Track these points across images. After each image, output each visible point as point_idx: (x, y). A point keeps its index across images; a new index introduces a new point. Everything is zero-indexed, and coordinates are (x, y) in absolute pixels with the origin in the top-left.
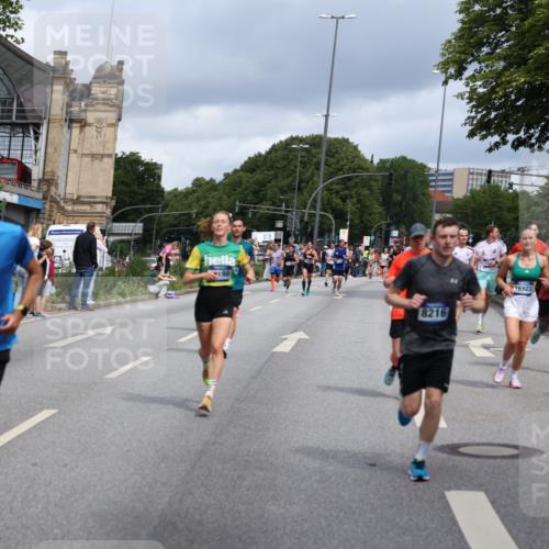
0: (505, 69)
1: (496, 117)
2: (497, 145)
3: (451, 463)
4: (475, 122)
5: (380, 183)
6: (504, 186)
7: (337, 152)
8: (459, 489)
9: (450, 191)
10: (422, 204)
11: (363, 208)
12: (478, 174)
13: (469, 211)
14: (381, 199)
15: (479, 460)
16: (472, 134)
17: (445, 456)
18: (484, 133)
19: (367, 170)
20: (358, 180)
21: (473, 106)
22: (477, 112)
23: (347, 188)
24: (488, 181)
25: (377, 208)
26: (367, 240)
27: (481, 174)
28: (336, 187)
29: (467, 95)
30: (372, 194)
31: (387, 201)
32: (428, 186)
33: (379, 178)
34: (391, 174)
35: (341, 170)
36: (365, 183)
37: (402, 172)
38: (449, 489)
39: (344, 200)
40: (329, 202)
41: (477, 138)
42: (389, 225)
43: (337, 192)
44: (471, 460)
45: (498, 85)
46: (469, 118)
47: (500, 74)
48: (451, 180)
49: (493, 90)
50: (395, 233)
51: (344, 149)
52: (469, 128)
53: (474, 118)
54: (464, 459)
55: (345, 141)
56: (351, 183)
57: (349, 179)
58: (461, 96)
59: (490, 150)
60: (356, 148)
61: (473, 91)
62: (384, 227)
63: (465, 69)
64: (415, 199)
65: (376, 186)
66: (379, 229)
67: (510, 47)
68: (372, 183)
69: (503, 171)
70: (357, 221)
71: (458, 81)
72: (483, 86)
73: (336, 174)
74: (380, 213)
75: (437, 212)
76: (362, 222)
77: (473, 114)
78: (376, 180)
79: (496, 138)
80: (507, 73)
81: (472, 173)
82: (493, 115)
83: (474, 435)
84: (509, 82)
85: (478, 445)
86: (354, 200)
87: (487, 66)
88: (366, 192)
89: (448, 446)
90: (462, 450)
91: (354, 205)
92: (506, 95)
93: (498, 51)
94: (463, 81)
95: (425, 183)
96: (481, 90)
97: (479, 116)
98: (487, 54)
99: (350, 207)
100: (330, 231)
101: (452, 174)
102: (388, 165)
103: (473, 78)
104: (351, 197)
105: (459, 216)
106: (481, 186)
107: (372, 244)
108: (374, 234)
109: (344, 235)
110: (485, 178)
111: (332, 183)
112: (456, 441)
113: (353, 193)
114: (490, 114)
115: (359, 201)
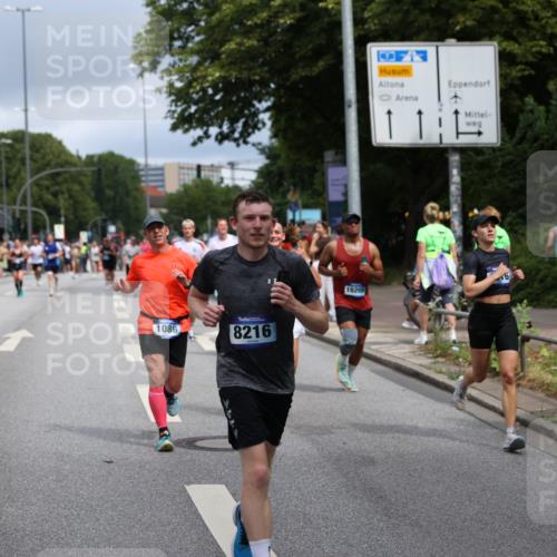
0: (200, 63)
1: (196, 111)
2: (200, 139)
3: (189, 457)
4: (176, 115)
5: (90, 179)
6: (215, 180)
7: (42, 147)
8: (200, 483)
9: (163, 186)
10: (135, 199)
11: (76, 204)
12: (188, 169)
13: (184, 206)
14: (93, 194)
15: (217, 453)
16: (174, 128)
17: (182, 450)
18: (186, 126)
19: (75, 165)
20: (67, 176)
21: (173, 101)
22: (176, 106)
23: (57, 184)
24: (199, 175)
25: (91, 204)
26: (84, 236)
27: (192, 169)
28: (46, 183)
29: (165, 89)
30: (83, 189)
31: (99, 196)
32: (140, 181)
33: (89, 173)
34: (99, 170)
35: (48, 165)
36: (75, 178)
37: (112, 167)
38: (189, 483)
39: (55, 195)
40: (41, 198)
41: (179, 132)
42: (104, 221)
43: (48, 188)
44: (209, 453)
45: (195, 80)
46: (169, 111)
47: (194, 69)
48: (162, 175)
49: (189, 85)
50: (112, 229)
51: (49, 144)
52: (170, 122)
53: (174, 112)
54: (201, 453)
55: (48, 137)
56: (60, 179)
57: (58, 174)
58: (159, 90)
59: (194, 144)
60: (60, 143)
61: (171, 85)
62: (99, 223)
63: (159, 63)
64: (128, 193)
65: (87, 181)
66: (95, 225)
67: (201, 42)
68: (83, 178)
69: (212, 166)
70: (71, 217)
71: (153, 74)
72: (180, 80)
73: (44, 170)
74: (94, 209)
75: (152, 206)
76: (77, 217)
77: (173, 108)
78: (85, 175)
79: (199, 132)
80: (202, 68)
81: (183, 168)
82: (193, 109)
83: (209, 428)
84: (205, 77)
85: (215, 438)
86: (66, 196)
87: (181, 60)
88: (76, 187)
89: (184, 440)
90: (199, 444)
91: (65, 200)
92: (204, 90)
93: (190, 45)
94: (159, 75)
95: (136, 177)
96: (179, 85)
97: (179, 110)
98: (179, 47)
99: (62, 202)
100: (45, 228)
101: (162, 169)
102: (95, 159)
103: (168, 72)
104: (62, 193)
105: (175, 211)
106: (193, 181)
107: (90, 240)
108: (91, 230)
109: (59, 231)
110: (195, 173)
111: (41, 178)
112: (191, 435)
113: (64, 187)
114: (189, 107)
115: (71, 197)
